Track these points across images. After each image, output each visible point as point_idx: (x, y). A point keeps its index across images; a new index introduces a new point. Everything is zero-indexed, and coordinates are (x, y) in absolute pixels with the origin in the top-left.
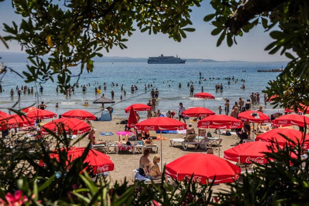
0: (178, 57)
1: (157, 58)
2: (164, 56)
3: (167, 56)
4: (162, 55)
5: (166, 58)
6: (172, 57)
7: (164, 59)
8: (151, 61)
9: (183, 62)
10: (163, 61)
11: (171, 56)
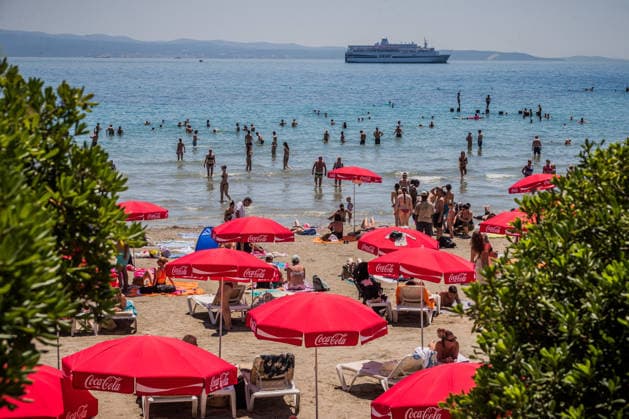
0: (429, 46)
1: (373, 49)
2: (390, 42)
3: (399, 43)
4: (385, 40)
5: (395, 48)
6: (413, 46)
7: (392, 51)
8: (355, 55)
9: (442, 59)
10: (388, 56)
11: (408, 42)
